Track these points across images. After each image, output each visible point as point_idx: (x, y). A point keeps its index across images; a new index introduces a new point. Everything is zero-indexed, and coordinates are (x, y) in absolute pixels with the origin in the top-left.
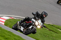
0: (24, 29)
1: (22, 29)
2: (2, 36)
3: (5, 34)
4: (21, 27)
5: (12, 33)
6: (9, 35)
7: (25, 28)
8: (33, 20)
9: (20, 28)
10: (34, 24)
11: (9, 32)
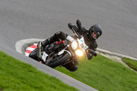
0: (47, 57)
1: (44, 56)
2: (36, 88)
3: (43, 82)
4: (44, 53)
5: (58, 80)
6: (52, 86)
7: (51, 56)
8: (69, 38)
9: (42, 54)
10: (68, 46)
11: (52, 77)
